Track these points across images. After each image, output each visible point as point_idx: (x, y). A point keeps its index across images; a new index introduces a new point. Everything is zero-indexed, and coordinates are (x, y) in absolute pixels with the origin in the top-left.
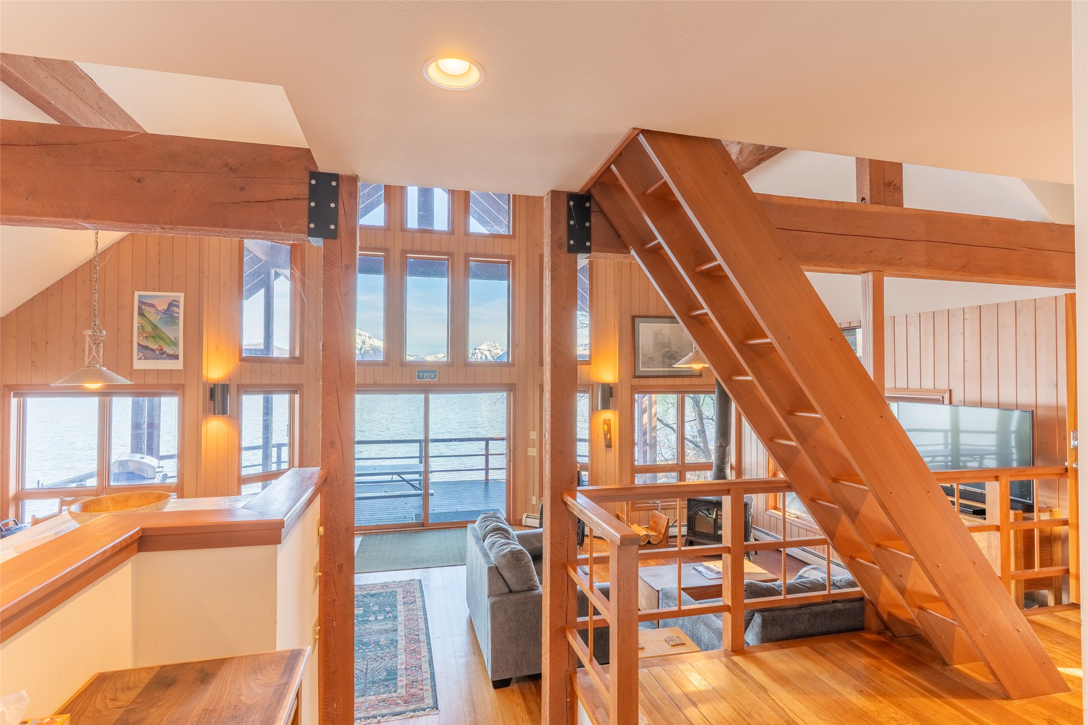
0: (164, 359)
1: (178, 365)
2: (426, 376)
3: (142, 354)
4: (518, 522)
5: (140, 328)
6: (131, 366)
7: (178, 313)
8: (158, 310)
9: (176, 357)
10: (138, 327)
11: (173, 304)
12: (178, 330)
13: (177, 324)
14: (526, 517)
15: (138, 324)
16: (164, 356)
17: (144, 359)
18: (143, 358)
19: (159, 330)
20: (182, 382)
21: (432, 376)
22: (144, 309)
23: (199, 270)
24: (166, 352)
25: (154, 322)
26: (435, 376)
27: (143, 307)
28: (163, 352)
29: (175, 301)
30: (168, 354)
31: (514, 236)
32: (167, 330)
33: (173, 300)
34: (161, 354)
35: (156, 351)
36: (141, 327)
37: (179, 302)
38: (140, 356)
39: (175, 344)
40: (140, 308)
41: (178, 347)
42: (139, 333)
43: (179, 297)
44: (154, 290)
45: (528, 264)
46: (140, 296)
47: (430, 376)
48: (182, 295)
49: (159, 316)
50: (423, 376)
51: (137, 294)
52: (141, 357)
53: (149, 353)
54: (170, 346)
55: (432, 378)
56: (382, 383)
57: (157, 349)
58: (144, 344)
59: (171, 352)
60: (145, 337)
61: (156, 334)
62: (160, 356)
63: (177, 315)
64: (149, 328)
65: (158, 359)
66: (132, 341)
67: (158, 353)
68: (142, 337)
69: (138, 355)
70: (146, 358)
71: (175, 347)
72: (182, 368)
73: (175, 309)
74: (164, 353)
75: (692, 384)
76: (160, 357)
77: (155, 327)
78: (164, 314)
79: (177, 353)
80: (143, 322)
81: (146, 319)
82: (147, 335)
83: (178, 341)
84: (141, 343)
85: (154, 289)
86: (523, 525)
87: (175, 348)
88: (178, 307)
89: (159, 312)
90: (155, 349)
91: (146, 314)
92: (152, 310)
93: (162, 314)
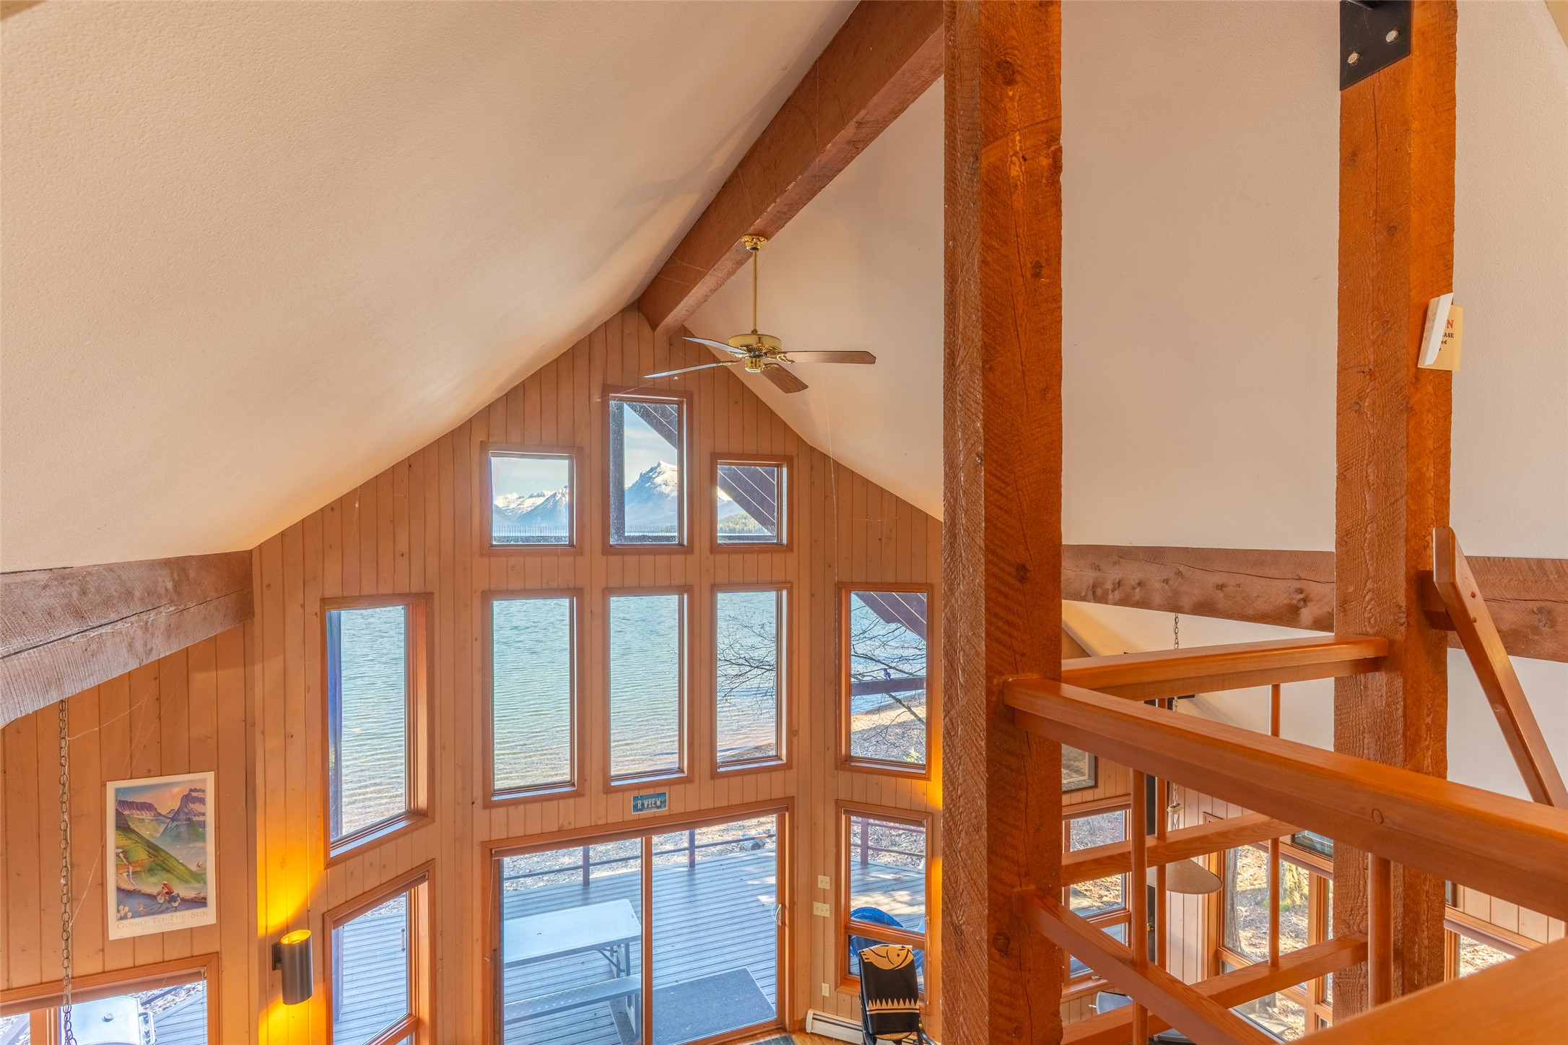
0: (176, 909)
1: (207, 916)
2: (648, 805)
3: (127, 909)
4: (797, 1026)
5: (121, 855)
6: (103, 935)
7: (204, 814)
8: (160, 814)
9: (201, 902)
10: (117, 855)
11: (193, 797)
12: (204, 848)
13: (202, 838)
14: (814, 1019)
15: (117, 848)
16: (176, 904)
17: (131, 918)
18: (130, 915)
19: (163, 854)
20: (216, 948)
21: (658, 803)
22: (129, 816)
23: (245, 721)
24: (178, 894)
25: (152, 840)
26: (663, 802)
27: (126, 812)
28: (173, 897)
29: (195, 790)
30: (183, 900)
31: (790, 548)
32: (179, 853)
33: (191, 790)
34: (169, 902)
35: (159, 898)
36: (124, 855)
37: (203, 791)
38: (122, 913)
39: (199, 877)
40: (119, 815)
41: (205, 883)
42: (118, 867)
43: (204, 781)
44: (149, 774)
45: (813, 595)
46: (118, 791)
47: (655, 804)
48: (210, 777)
49: (162, 829)
50: (643, 805)
51: (111, 787)
52: (126, 914)
53: (139, 904)
54: (187, 882)
55: (658, 807)
56: (572, 827)
57: (158, 894)
58: (131, 888)
59: (190, 894)
60: (134, 873)
61: (158, 861)
62: (168, 905)
63: (201, 818)
64: (141, 854)
65: (161, 912)
66: (103, 884)
67: (161, 901)
68: (125, 874)
69: (119, 911)
70: (136, 914)
71: (199, 883)
72: (215, 922)
73: (196, 807)
74: (173, 899)
75: (1084, 801)
76: (168, 909)
77: (153, 849)
78: (173, 819)
79: (202, 895)
80: (126, 842)
81: (133, 836)
82: (138, 869)
83: (205, 870)
84: (125, 886)
85: (150, 771)
86: (808, 1031)
87: (197, 885)
88: (202, 801)
89: (161, 818)
90: (155, 894)
91: (132, 826)
92: (147, 816)
93: (168, 821)
